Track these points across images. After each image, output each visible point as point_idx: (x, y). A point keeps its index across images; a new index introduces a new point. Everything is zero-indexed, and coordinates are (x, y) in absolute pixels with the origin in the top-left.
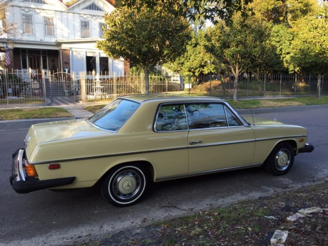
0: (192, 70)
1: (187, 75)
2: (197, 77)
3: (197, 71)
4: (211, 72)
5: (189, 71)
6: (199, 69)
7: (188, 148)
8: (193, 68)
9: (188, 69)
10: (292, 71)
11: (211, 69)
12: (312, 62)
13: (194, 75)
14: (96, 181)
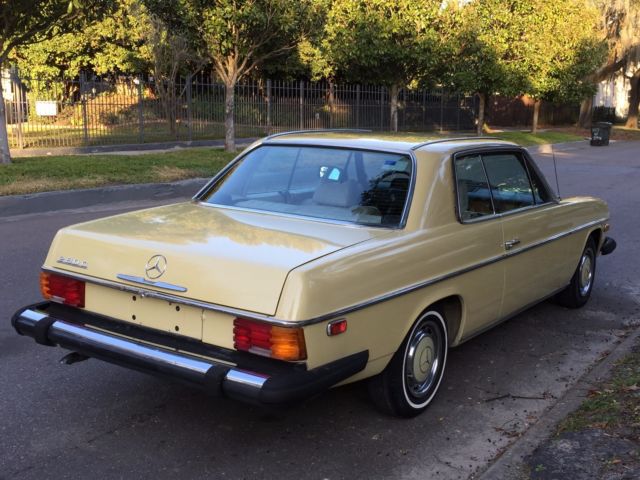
0: (58, 59)
1: (40, 76)
2: (69, 83)
3: (73, 63)
4: (115, 68)
5: (50, 63)
6: (79, 58)
7: (507, 257)
8: (62, 54)
9: (44, 57)
10: (318, 75)
11: (118, 61)
12: (385, 55)
13: (60, 77)
14: (391, 356)
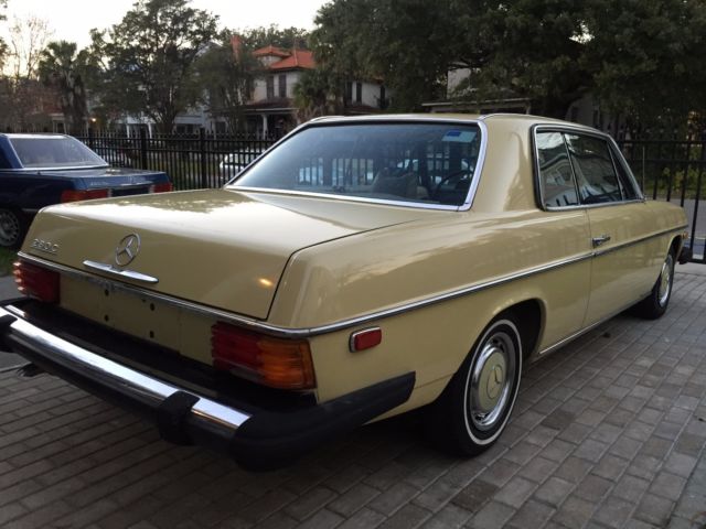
7: (594, 256)
14: (448, 379)
